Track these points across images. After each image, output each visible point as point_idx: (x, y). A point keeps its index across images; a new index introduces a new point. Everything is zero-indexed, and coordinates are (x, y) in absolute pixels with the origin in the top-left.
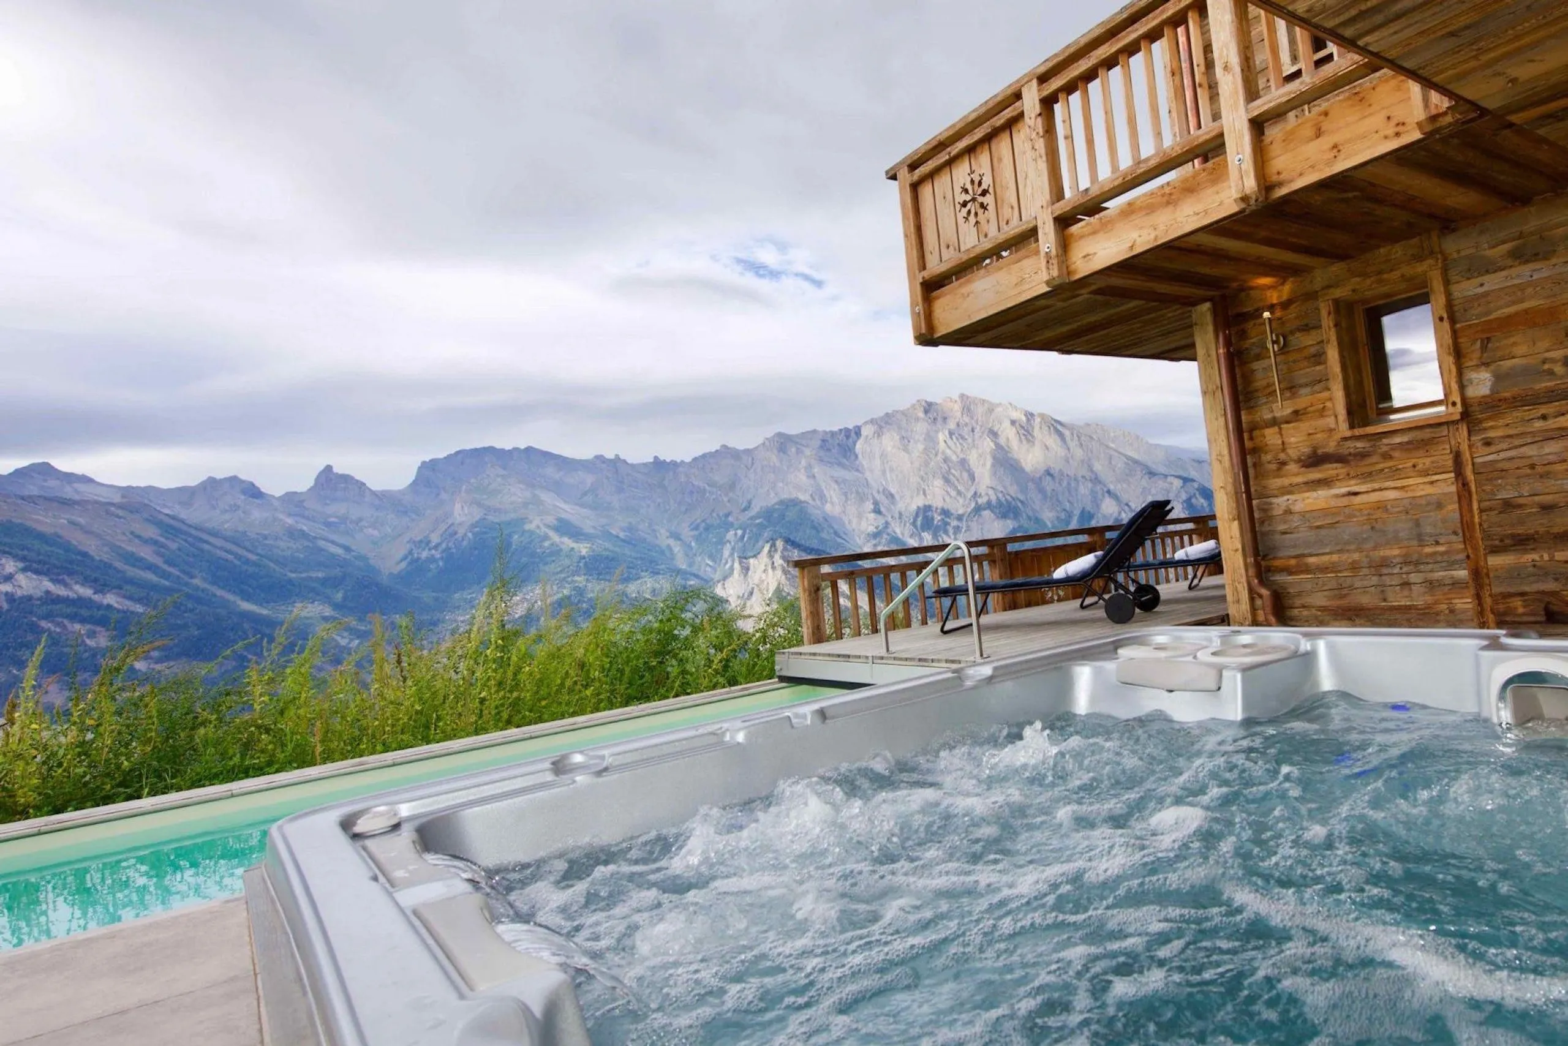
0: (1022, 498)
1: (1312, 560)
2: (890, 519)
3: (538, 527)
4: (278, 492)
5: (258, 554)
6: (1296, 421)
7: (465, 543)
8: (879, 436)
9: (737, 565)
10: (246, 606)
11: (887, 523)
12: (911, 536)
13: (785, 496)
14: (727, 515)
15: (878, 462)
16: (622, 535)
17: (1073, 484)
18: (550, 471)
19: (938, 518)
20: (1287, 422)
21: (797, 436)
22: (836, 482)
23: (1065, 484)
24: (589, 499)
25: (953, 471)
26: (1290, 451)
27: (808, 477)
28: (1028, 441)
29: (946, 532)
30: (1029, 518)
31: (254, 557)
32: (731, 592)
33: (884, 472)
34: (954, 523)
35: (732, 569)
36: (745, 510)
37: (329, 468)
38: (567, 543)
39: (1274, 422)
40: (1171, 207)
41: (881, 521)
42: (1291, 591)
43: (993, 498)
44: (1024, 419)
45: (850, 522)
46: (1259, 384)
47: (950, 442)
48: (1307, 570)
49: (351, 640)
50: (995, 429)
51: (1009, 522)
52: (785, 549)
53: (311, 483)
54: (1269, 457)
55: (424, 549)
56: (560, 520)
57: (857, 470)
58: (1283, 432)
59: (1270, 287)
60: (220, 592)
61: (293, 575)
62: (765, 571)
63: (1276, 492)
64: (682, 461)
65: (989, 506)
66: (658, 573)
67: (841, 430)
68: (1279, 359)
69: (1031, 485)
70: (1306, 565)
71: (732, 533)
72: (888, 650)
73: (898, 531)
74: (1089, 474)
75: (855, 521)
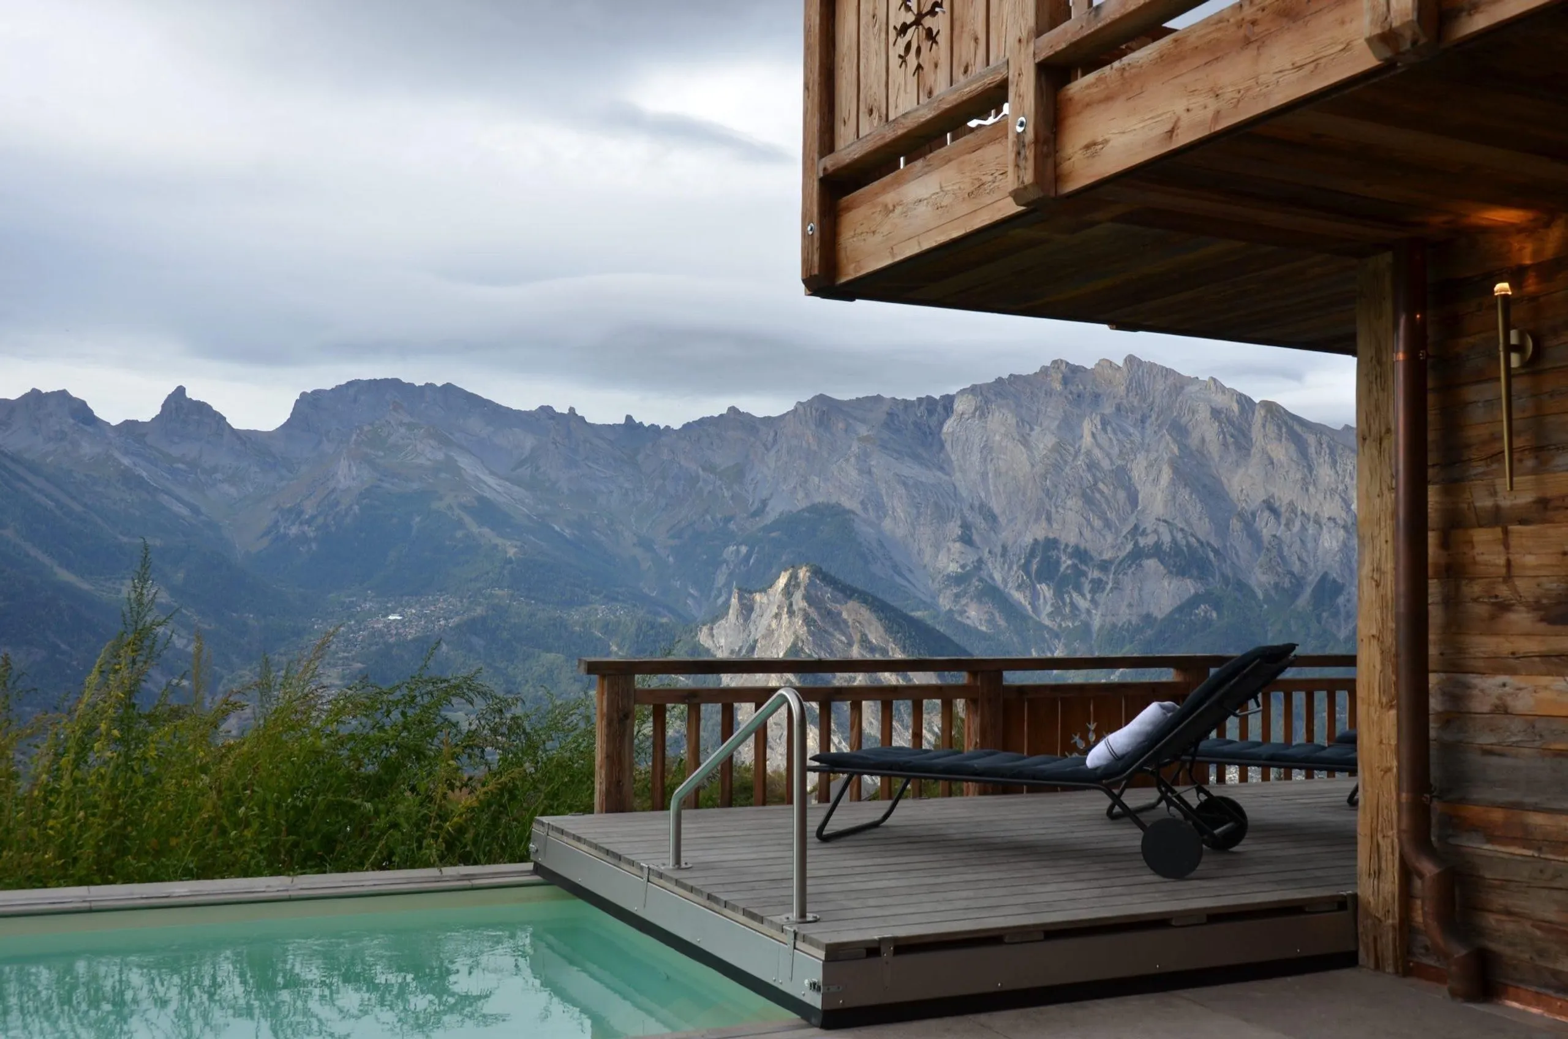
0: (1215, 542)
1: (1537, 819)
2: (986, 555)
3: (450, 507)
4: (115, 420)
5: (85, 505)
6: (1544, 521)
7: (348, 520)
8: (982, 415)
9: (734, 601)
10: (65, 576)
11: (980, 561)
12: (1019, 587)
13: (819, 499)
14: (728, 520)
15: (976, 457)
16: (567, 532)
17: (1311, 529)
18: (475, 424)
19: (1066, 562)
20: (1522, 522)
21: (850, 402)
22: (905, 484)
23: (1296, 527)
24: (525, 472)
25: (1101, 485)
26: (1521, 584)
27: (861, 472)
28: (1239, 447)
29: (1078, 588)
30: (1225, 579)
31: (78, 508)
32: (722, 642)
33: (984, 475)
34: (1095, 574)
35: (727, 605)
36: (754, 515)
37: (181, 390)
38: (487, 535)
39: (1497, 518)
40: (1251, 52)
41: (971, 558)
42: (1488, 875)
43: (1166, 538)
44: (1235, 407)
45: (920, 552)
46: (1475, 433)
47: (1102, 439)
48: (1526, 838)
49: (189, 642)
50: (1184, 420)
51: (1189, 582)
52: (811, 584)
53: (157, 410)
54: (1476, 589)
55: (293, 523)
56: (481, 499)
57: (941, 469)
58: (1514, 541)
59: (1519, 229)
60: (34, 552)
61: (125, 539)
62: (777, 616)
63: (1480, 664)
64: (667, 427)
65: (1157, 551)
66: (616, 600)
67: (920, 400)
68: (1518, 385)
69: (1236, 524)
70: (1525, 827)
71: (732, 548)
72: (678, 861)
73: (998, 576)
74: (1344, 515)
75: (928, 551)
